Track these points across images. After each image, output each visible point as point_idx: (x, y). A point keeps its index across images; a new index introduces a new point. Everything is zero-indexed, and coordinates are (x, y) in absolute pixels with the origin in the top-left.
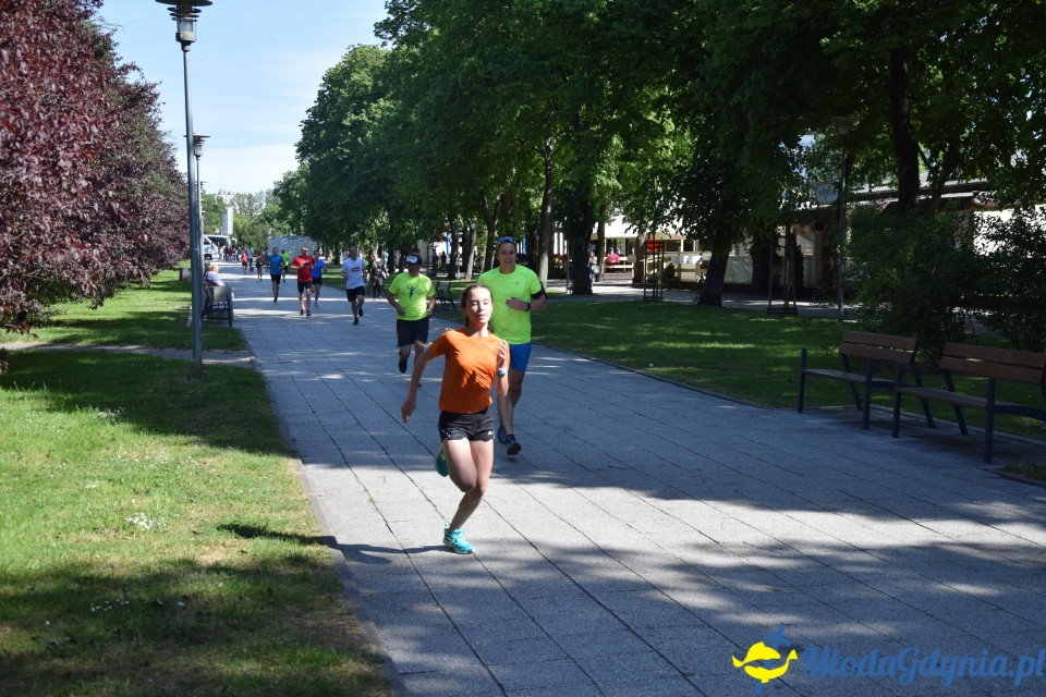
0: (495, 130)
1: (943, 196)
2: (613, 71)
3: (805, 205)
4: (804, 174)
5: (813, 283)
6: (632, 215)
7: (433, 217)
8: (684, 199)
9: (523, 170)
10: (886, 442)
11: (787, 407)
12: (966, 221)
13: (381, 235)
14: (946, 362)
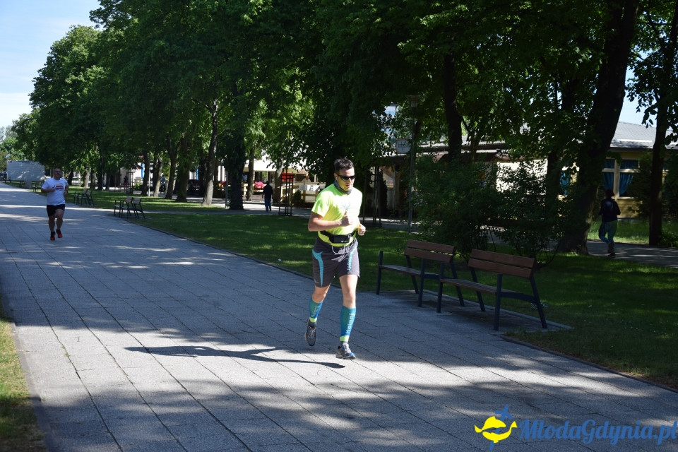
0: (177, 93)
1: (478, 151)
2: (260, 56)
3: (388, 154)
4: (388, 132)
5: (393, 206)
6: (272, 156)
7: (131, 151)
8: (307, 146)
9: (197, 121)
10: (432, 315)
11: (369, 290)
12: (490, 168)
13: (94, 162)
14: (474, 263)
